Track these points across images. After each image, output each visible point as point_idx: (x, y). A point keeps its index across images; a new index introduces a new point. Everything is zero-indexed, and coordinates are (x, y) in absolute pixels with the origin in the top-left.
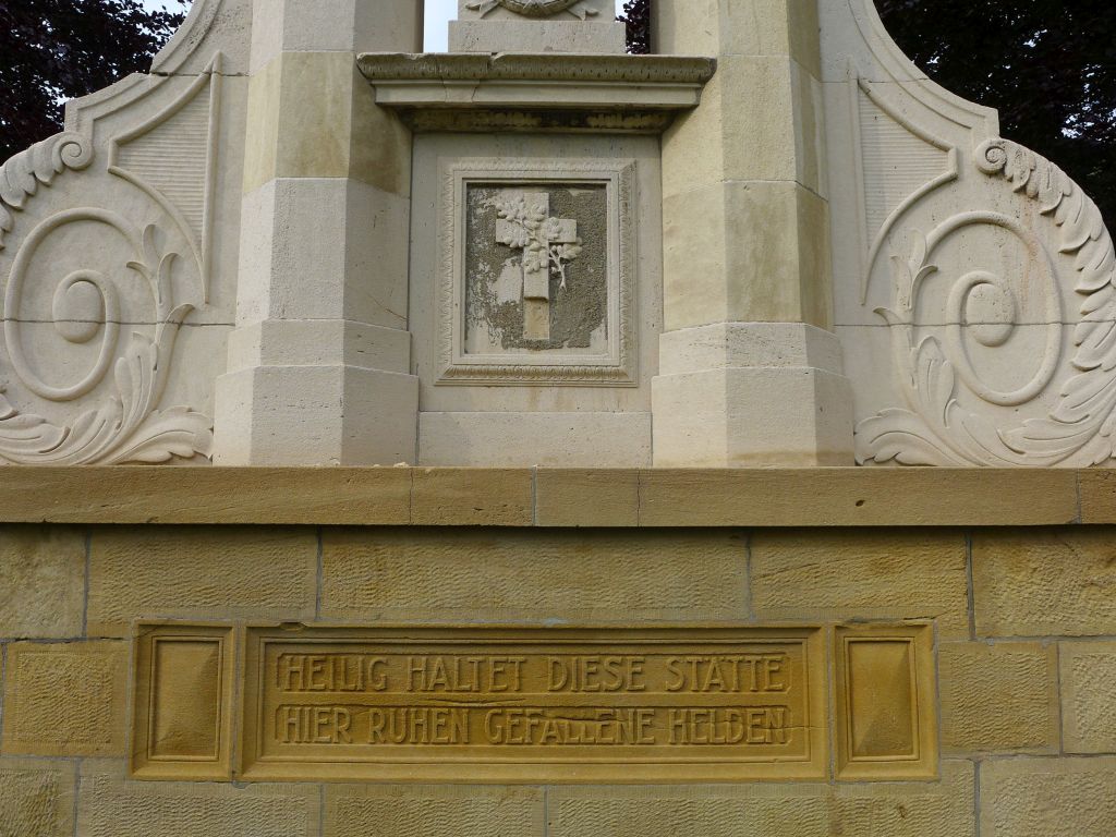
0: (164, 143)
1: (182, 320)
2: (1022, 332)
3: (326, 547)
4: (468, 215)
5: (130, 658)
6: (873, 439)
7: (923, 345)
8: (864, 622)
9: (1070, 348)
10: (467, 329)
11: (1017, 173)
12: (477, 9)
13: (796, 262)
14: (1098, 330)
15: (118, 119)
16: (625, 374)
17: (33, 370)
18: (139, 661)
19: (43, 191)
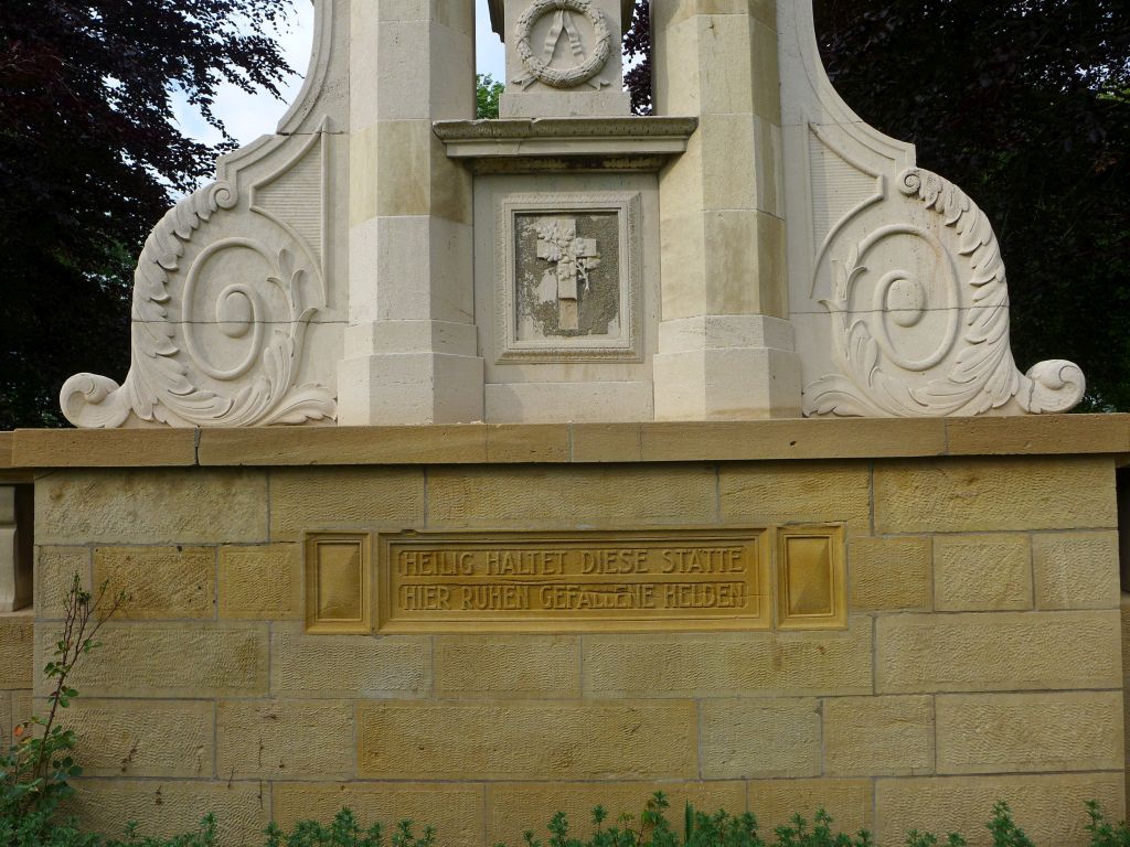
0: (289, 187)
1: (310, 320)
2: (929, 318)
3: (429, 479)
4: (516, 237)
5: (301, 555)
6: (816, 398)
7: (854, 327)
8: (796, 524)
9: (964, 327)
10: (518, 322)
11: (928, 195)
12: (520, 83)
13: (757, 271)
14: (984, 314)
15: (254, 170)
16: (633, 353)
17: (205, 358)
18: (307, 556)
19: (203, 225)
